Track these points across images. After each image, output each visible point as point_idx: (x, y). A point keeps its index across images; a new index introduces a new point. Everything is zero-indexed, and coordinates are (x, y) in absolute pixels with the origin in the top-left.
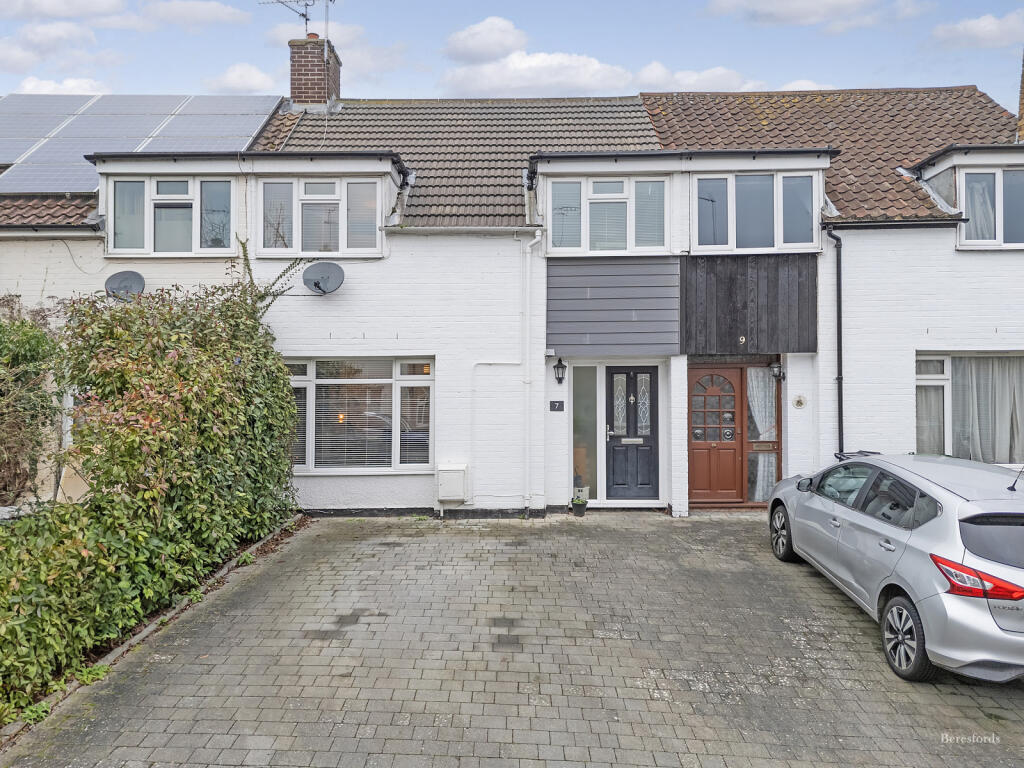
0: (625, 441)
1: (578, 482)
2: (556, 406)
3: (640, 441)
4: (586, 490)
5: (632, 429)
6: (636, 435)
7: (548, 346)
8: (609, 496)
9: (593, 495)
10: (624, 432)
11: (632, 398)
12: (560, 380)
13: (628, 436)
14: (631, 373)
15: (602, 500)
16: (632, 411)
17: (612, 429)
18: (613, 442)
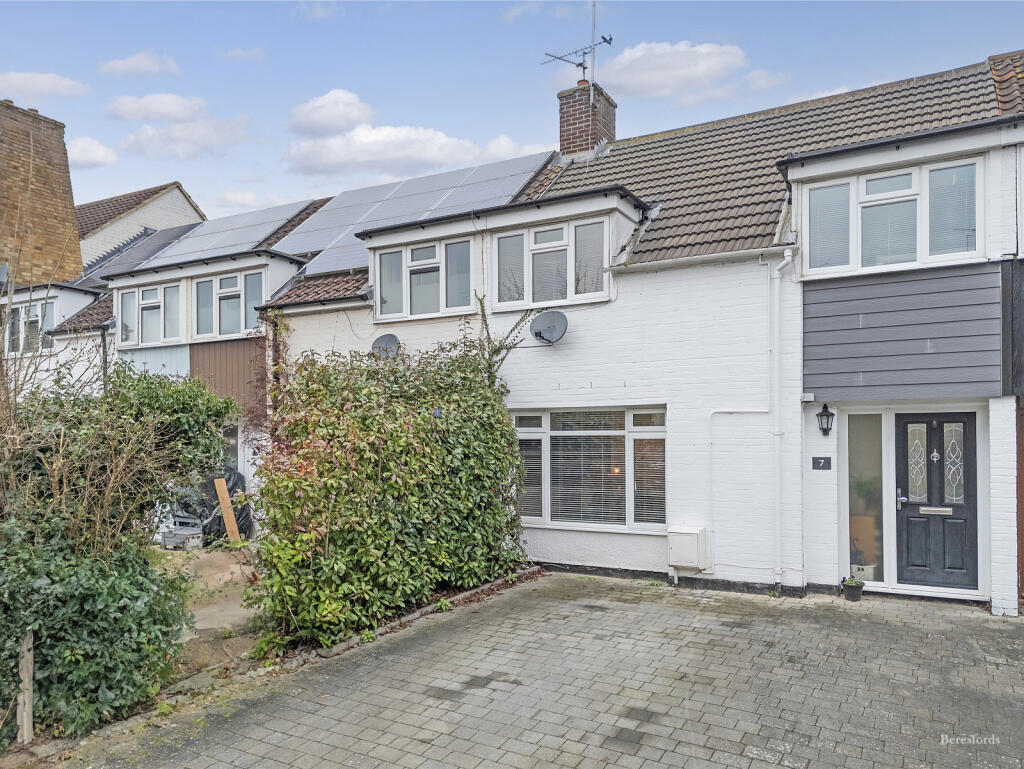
0: (923, 510)
1: (857, 558)
2: (823, 464)
3: (949, 511)
4: (869, 569)
5: (936, 494)
6: (942, 504)
7: (805, 389)
8: (901, 579)
9: (879, 576)
10: (924, 498)
11: (935, 454)
12: (826, 432)
13: (929, 504)
14: (935, 424)
15: (890, 584)
16: (936, 472)
17: (905, 493)
18: (905, 511)
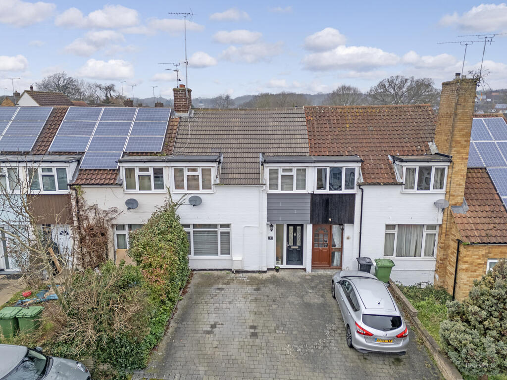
0: (292, 247)
1: (277, 259)
2: (271, 238)
3: (297, 247)
4: (280, 262)
5: (295, 244)
6: (296, 246)
7: (268, 221)
8: (287, 264)
9: (282, 263)
10: (292, 244)
11: (295, 234)
12: (272, 230)
13: (294, 246)
14: (295, 226)
15: (285, 266)
16: (295, 238)
17: (288, 244)
18: (289, 248)
